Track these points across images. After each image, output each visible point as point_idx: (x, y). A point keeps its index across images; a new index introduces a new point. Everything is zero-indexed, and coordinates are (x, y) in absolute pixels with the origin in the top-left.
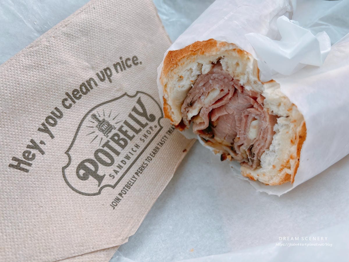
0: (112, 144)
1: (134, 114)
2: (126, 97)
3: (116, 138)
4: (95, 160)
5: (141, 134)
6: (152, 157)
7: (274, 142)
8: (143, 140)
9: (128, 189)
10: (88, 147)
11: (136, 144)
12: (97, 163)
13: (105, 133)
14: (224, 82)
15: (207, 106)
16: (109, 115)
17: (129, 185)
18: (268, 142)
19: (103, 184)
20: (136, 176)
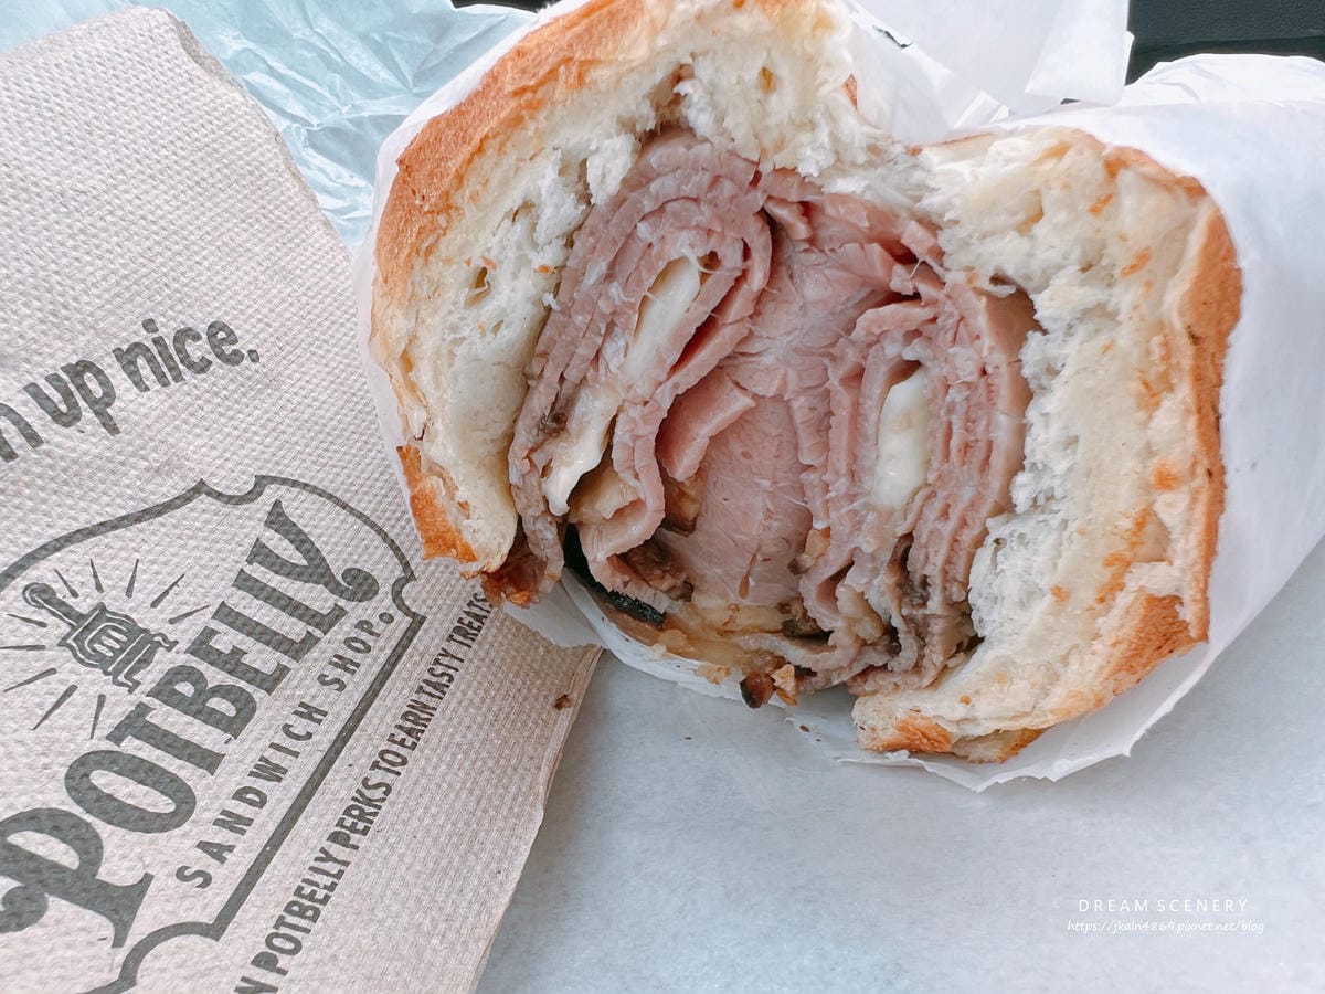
0: (165, 717)
1: (258, 572)
2: (202, 501)
3: (186, 688)
4: (77, 810)
5: (318, 659)
6: (403, 751)
7: (1041, 441)
8: (337, 681)
9: (303, 923)
10: (21, 749)
11: (302, 705)
12: (88, 825)
13: (117, 672)
14: (713, 203)
15: (642, 390)
16: (125, 584)
17: (307, 903)
18: (999, 461)
19: (141, 928)
20: (335, 849)
